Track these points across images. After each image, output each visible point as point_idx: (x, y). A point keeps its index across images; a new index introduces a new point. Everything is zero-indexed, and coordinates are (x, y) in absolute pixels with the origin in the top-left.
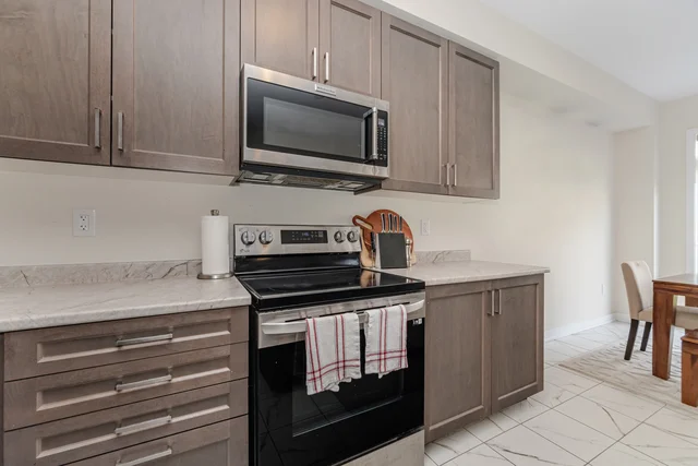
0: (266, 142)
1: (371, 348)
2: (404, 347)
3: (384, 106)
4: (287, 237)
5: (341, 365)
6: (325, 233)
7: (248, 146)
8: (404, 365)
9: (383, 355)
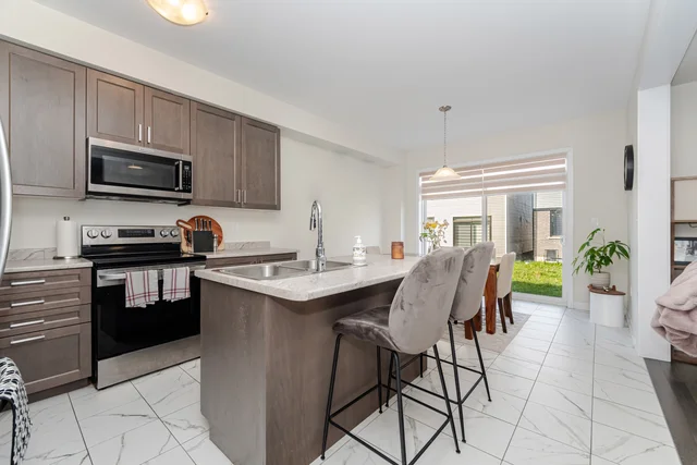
0: (106, 180)
1: (166, 287)
2: (188, 286)
3: (187, 158)
4: (122, 233)
5: (147, 294)
6: (153, 231)
7: (92, 182)
8: (188, 295)
9: (174, 291)
